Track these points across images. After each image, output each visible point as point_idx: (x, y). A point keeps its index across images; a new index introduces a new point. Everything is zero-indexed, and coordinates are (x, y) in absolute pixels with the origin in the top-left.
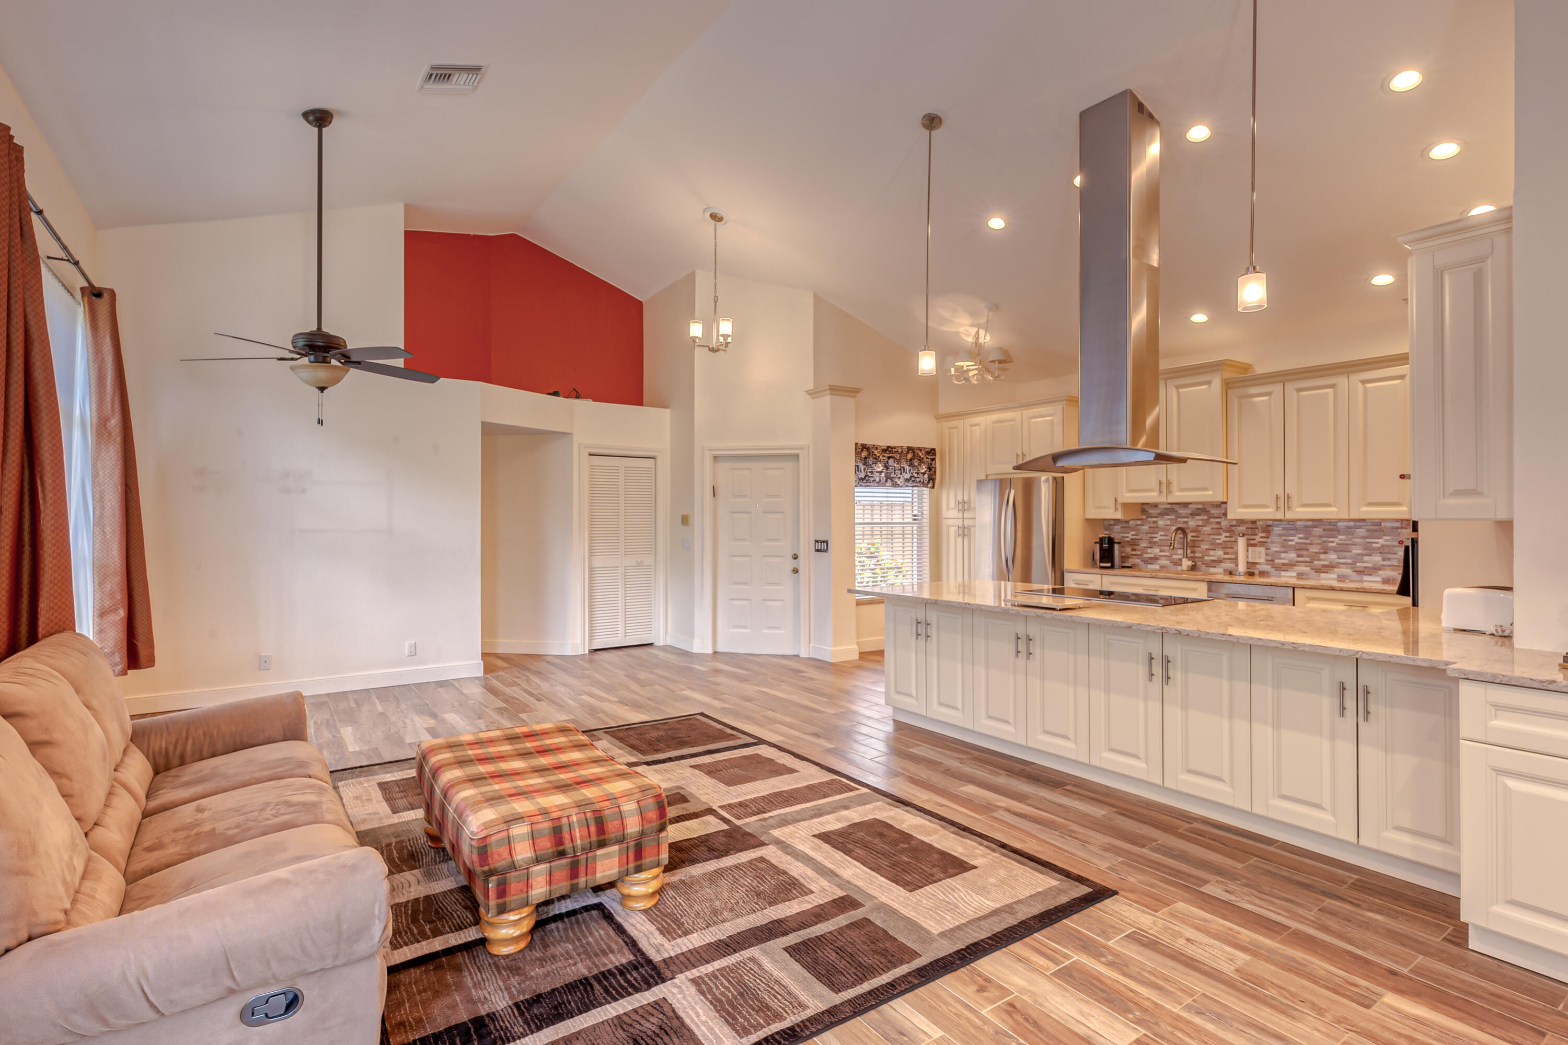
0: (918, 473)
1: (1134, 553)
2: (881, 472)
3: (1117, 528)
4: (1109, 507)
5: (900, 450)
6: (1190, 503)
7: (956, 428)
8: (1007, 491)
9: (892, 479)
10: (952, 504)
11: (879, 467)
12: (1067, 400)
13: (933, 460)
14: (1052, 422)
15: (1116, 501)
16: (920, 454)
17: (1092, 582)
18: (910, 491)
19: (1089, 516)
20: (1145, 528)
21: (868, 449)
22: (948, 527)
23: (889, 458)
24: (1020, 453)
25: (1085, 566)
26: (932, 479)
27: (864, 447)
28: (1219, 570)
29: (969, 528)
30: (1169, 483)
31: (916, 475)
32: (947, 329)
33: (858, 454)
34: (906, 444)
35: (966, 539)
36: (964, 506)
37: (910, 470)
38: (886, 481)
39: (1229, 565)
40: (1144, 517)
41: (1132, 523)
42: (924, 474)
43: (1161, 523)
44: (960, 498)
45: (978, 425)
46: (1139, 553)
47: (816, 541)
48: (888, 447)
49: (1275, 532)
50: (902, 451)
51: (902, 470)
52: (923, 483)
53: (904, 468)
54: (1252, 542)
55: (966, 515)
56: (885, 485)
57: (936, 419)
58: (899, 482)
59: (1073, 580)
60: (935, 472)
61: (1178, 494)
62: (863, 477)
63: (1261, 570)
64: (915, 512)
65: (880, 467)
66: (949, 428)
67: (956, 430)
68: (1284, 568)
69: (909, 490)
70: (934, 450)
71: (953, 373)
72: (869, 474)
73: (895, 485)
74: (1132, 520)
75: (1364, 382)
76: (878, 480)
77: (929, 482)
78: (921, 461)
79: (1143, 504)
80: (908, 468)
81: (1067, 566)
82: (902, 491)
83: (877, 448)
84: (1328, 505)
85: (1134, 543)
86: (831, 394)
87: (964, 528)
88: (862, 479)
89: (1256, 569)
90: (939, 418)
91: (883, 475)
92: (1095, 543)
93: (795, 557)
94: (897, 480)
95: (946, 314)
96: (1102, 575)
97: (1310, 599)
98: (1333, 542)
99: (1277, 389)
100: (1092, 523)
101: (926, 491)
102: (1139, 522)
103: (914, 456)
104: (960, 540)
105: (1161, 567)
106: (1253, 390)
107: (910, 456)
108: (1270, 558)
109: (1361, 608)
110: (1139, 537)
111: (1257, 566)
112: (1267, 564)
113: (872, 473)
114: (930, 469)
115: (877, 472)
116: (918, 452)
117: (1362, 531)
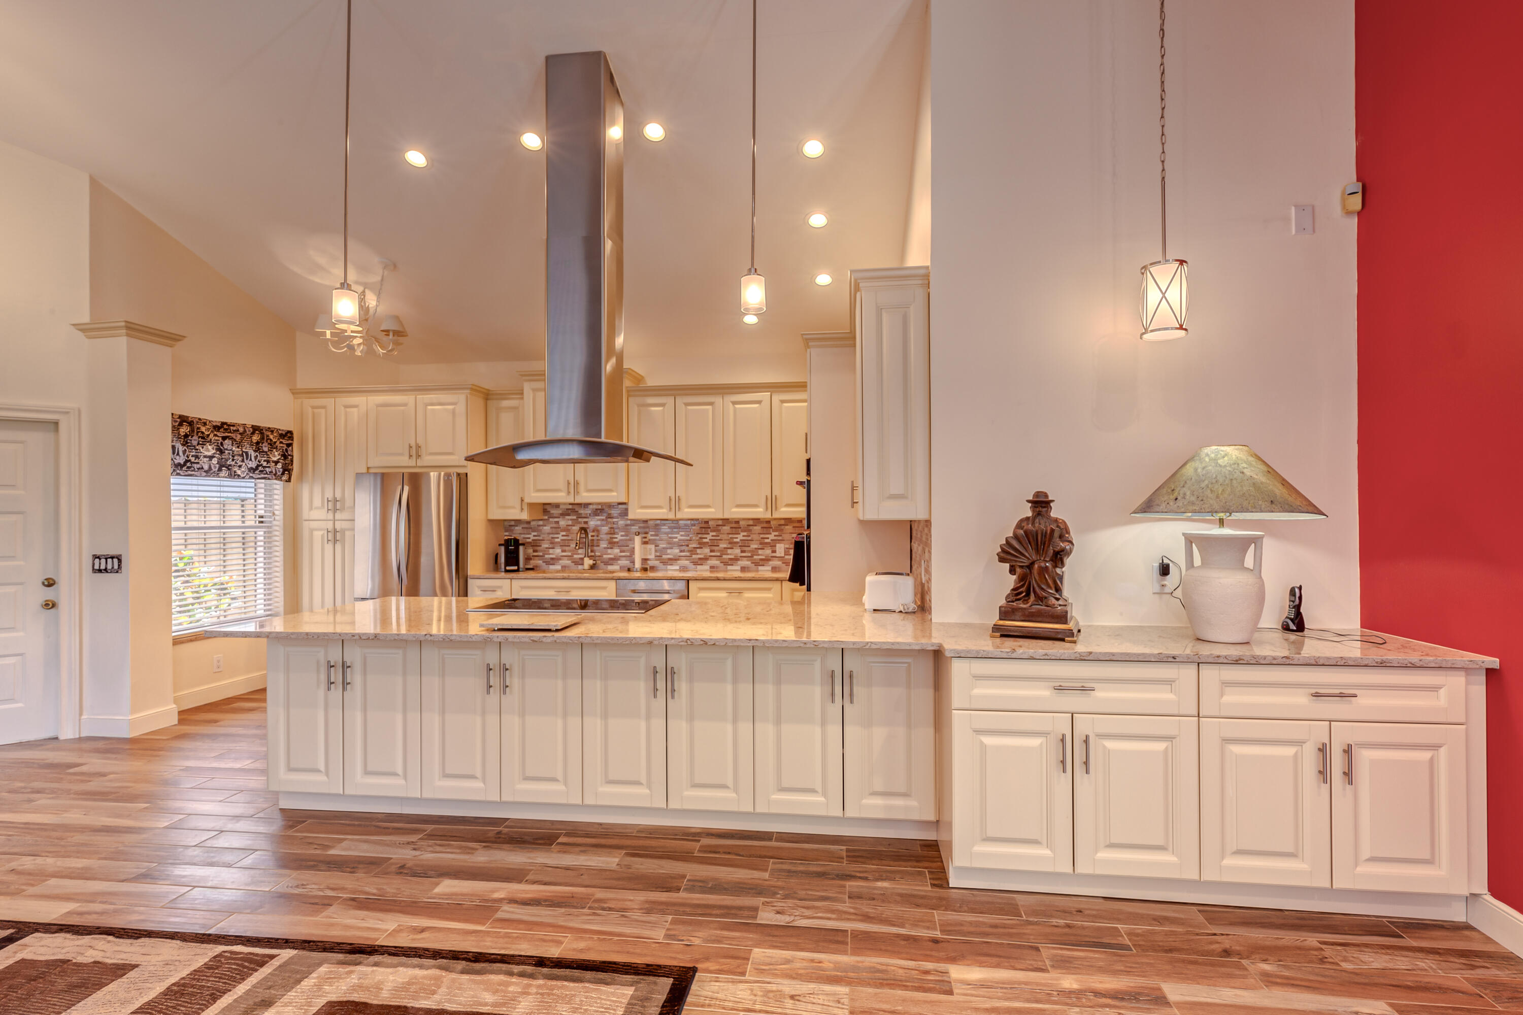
0: (268, 462)
1: (535, 554)
2: (211, 458)
3: (518, 529)
4: (513, 507)
5: (241, 430)
6: (590, 504)
7: (324, 407)
8: (400, 487)
9: (229, 468)
10: (317, 502)
11: (208, 450)
12: (472, 389)
13: (289, 445)
14: (454, 412)
15: (522, 500)
16: (271, 437)
17: (500, 587)
18: (253, 485)
19: (491, 517)
20: (547, 529)
21: (191, 424)
22: (312, 531)
23: (224, 438)
24: (413, 444)
25: (488, 571)
26: (287, 470)
27: (183, 420)
28: (615, 567)
29: (343, 531)
30: (576, 484)
31: (265, 464)
32: (317, 280)
33: (175, 429)
34: (250, 421)
35: (338, 546)
36: (335, 505)
37: (256, 457)
38: (220, 470)
39: (625, 562)
40: (546, 517)
41: (533, 523)
42: (276, 463)
43: (563, 523)
44: (329, 494)
45: (356, 406)
46: (541, 554)
47: (96, 557)
48: (223, 424)
49: (662, 530)
50: (245, 431)
51: (245, 456)
52: (275, 475)
53: (247, 453)
54: (645, 540)
55: (338, 516)
56: (217, 475)
57: (293, 393)
58: (239, 472)
59: (479, 587)
60: (292, 461)
61: (585, 494)
62: (182, 462)
63: (651, 565)
64: (261, 512)
65: (210, 450)
66: (313, 407)
67: (323, 411)
68: (670, 562)
69: (251, 483)
70: (291, 432)
71: (328, 336)
72: (193, 459)
73: (233, 475)
74: (533, 520)
75: (734, 403)
76: (206, 467)
77: (283, 474)
78: (272, 445)
79: (544, 504)
80: (253, 454)
81: (470, 572)
82: (243, 484)
83: (205, 424)
84: (708, 506)
85: (535, 545)
86: (128, 335)
87: (335, 531)
88: (180, 466)
89: (648, 564)
90: (295, 392)
91: (215, 461)
92: (500, 545)
93: (50, 583)
94: (236, 469)
95: (322, 260)
96: (511, 579)
98: (707, 538)
99: (669, 401)
100: (494, 524)
101: (278, 486)
102: (541, 523)
103: (262, 438)
104: (329, 547)
105: (562, 567)
106: (650, 400)
107: (256, 438)
108: (658, 554)
110: (541, 538)
111: (649, 562)
112: (656, 560)
113: (197, 457)
114: (285, 456)
115: (205, 457)
116: (269, 433)
117: (726, 528)
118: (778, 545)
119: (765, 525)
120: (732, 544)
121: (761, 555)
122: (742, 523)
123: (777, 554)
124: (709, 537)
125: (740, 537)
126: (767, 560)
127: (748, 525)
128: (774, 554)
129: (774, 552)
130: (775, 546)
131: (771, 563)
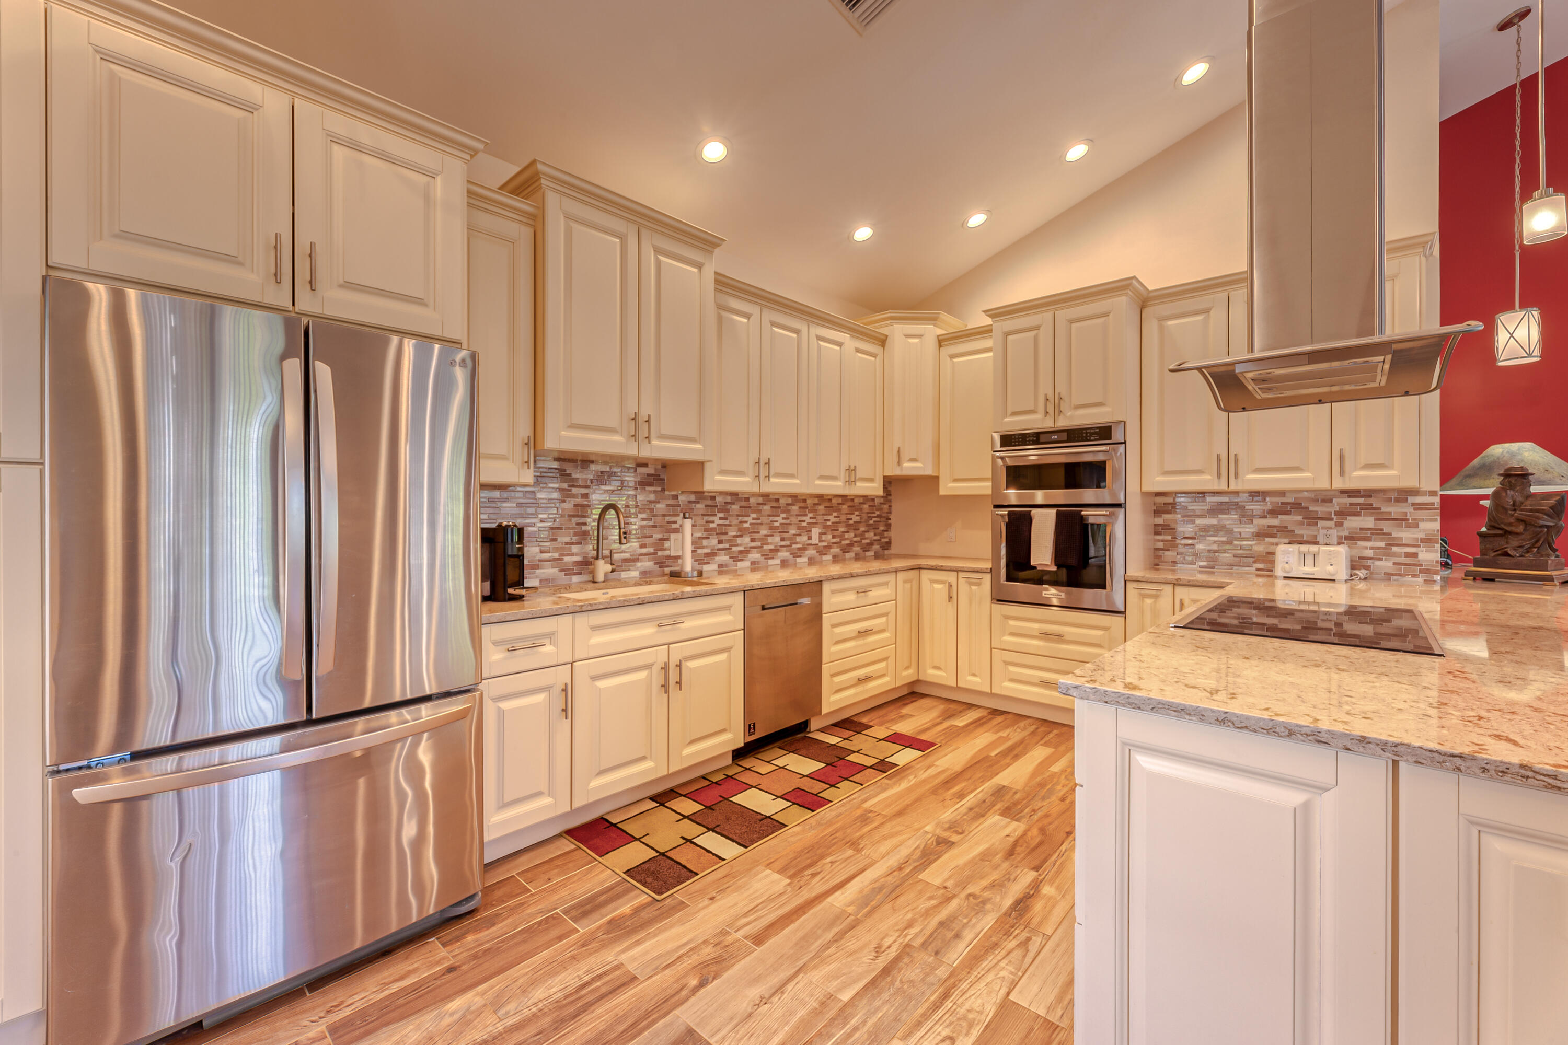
15: (527, 444)
54: (674, 526)
75: (819, 338)
97: (833, 592)
98: (747, 522)
99: (754, 310)
106: (735, 304)
109: (863, 594)
117: (767, 508)
118: (813, 530)
120: (772, 530)
121: (799, 543)
123: (813, 542)
124: (749, 520)
126: (803, 549)
127: (788, 503)
128: (809, 542)
129: (810, 538)
130: (811, 531)
131: (807, 553)
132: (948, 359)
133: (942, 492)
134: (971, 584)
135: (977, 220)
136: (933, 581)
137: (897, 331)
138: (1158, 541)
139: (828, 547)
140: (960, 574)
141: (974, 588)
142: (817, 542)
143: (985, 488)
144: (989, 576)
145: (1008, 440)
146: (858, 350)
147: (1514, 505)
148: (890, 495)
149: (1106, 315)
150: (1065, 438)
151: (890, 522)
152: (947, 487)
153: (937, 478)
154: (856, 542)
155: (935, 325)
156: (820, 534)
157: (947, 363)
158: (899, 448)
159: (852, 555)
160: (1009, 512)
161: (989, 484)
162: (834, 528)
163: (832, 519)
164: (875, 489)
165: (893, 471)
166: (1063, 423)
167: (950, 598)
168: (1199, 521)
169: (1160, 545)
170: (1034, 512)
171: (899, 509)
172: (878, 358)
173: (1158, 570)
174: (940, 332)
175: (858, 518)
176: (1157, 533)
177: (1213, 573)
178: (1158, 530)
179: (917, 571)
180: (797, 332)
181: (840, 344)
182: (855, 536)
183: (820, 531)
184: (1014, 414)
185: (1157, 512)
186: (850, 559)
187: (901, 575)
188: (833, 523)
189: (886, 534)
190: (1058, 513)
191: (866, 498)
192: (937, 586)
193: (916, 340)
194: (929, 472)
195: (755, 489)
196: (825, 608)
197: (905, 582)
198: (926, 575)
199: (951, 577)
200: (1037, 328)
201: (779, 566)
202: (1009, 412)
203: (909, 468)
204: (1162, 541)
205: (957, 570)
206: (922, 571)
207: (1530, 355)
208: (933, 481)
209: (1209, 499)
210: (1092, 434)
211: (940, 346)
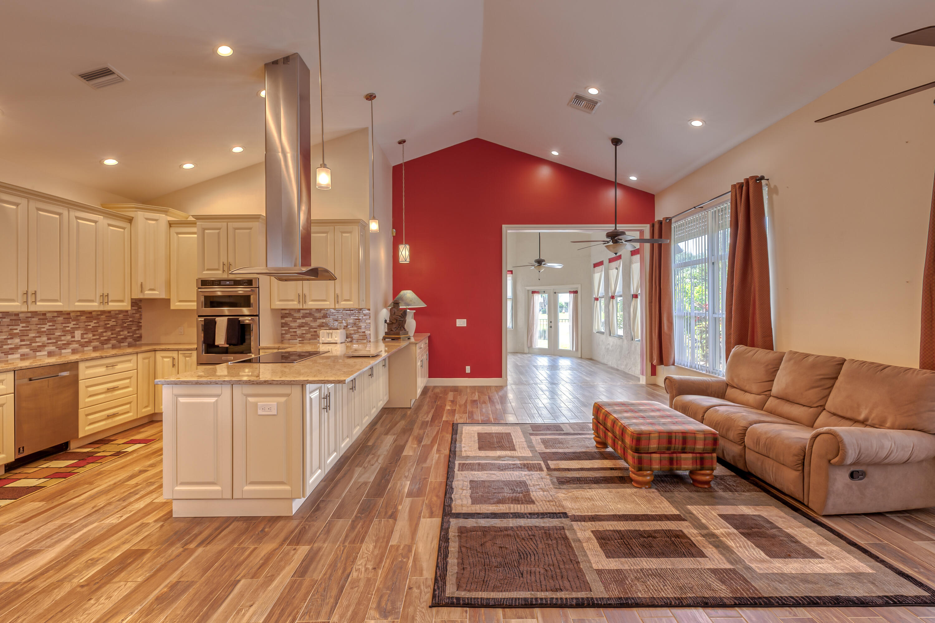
75: (77, 218)
84: (57, 301)
97: (87, 367)
98: (17, 329)
99: (23, 202)
109: (111, 367)
117: (35, 320)
118: (76, 332)
119: (66, 316)
120: (40, 333)
121: (64, 340)
122: (48, 315)
123: (76, 339)
124: (19, 328)
125: (46, 327)
126: (68, 344)
127: (53, 317)
128: (73, 339)
129: (73, 337)
130: (74, 333)
131: (71, 346)
132: (175, 234)
133: (172, 307)
134: (186, 357)
135: (188, 166)
136: (163, 357)
137: (140, 216)
138: (283, 330)
139: (90, 342)
140: (180, 352)
141: (187, 359)
142: (80, 339)
143: (193, 305)
144: (196, 351)
145: (205, 283)
146: (109, 225)
147: (394, 313)
148: (141, 308)
149: (250, 229)
150: (233, 284)
151: (140, 324)
152: (175, 305)
153: (170, 299)
154: (113, 338)
155: (166, 215)
156: (82, 334)
157: (174, 237)
158: (142, 283)
159: (110, 346)
160: (205, 319)
161: (195, 304)
162: (94, 330)
163: (92, 324)
164: (126, 306)
165: (137, 295)
166: (231, 277)
167: (174, 365)
168: (298, 321)
169: (284, 332)
170: (218, 319)
171: (147, 317)
172: (126, 230)
173: (283, 343)
174: (170, 219)
175: (115, 323)
176: (282, 327)
177: (303, 343)
178: (283, 325)
179: (154, 352)
180: (60, 214)
181: (95, 222)
182: (112, 334)
183: (82, 332)
184: (208, 270)
185: (283, 317)
186: (108, 348)
187: (140, 356)
188: (93, 327)
189: (137, 332)
190: (228, 319)
191: (121, 312)
192: (165, 360)
193: (153, 222)
194: (163, 296)
195: (24, 309)
196: (81, 377)
197: (144, 359)
198: (159, 355)
199: (175, 354)
200: (219, 229)
201: (47, 356)
202: (206, 269)
203: (148, 294)
204: (285, 330)
205: (178, 350)
206: (157, 352)
207: (406, 261)
208: (167, 302)
209: (302, 311)
210: (245, 282)
211: (170, 227)
